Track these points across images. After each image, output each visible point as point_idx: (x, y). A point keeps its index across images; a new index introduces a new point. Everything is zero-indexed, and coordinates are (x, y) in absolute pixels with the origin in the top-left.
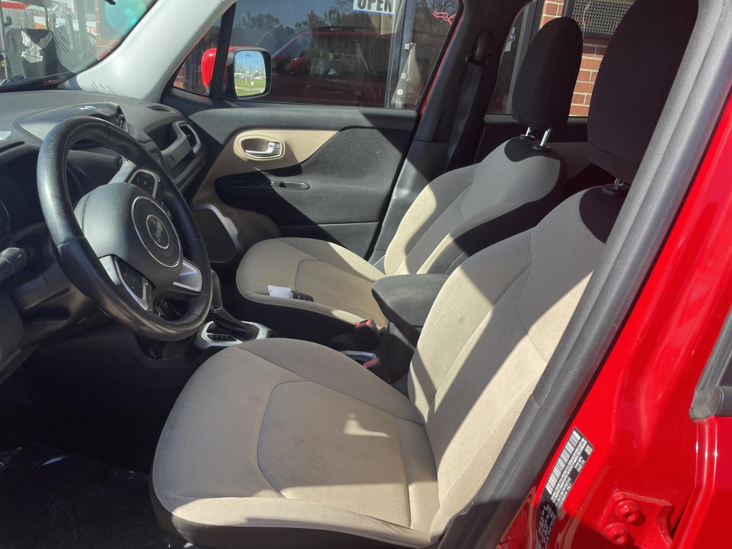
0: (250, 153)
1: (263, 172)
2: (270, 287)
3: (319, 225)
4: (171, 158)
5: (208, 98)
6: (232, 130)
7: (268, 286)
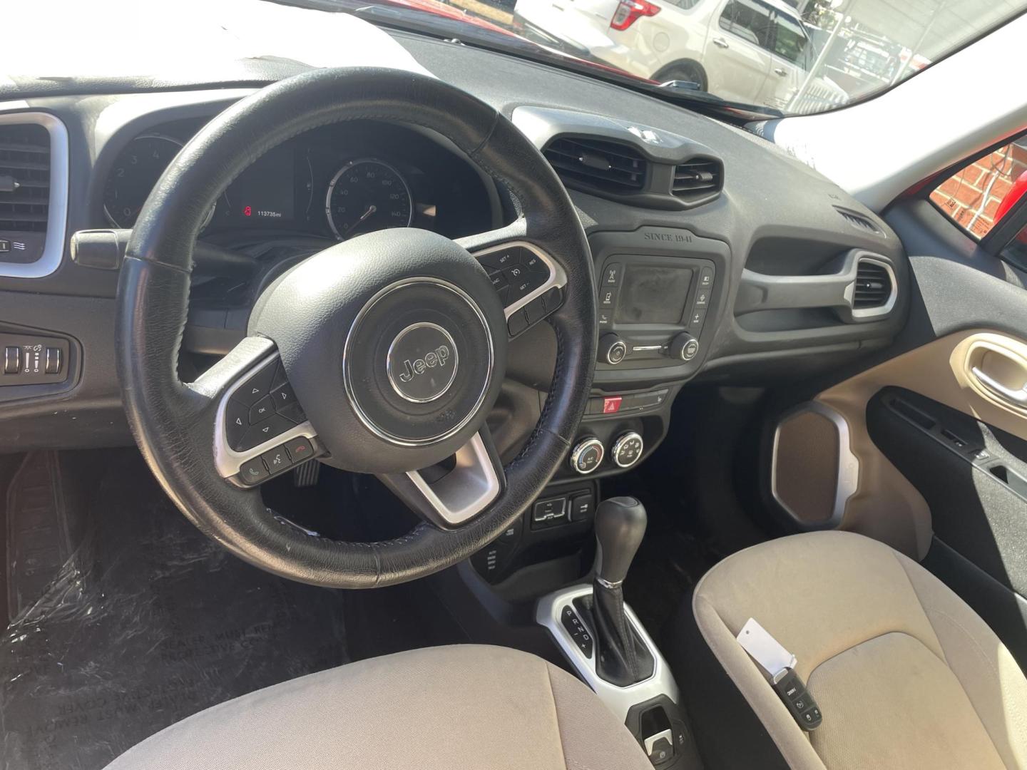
0: (978, 377)
1: (981, 425)
2: (752, 625)
3: (1017, 595)
4: (760, 293)
5: (974, 246)
6: (972, 317)
7: (751, 620)
